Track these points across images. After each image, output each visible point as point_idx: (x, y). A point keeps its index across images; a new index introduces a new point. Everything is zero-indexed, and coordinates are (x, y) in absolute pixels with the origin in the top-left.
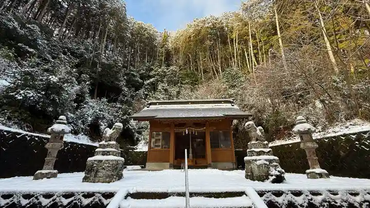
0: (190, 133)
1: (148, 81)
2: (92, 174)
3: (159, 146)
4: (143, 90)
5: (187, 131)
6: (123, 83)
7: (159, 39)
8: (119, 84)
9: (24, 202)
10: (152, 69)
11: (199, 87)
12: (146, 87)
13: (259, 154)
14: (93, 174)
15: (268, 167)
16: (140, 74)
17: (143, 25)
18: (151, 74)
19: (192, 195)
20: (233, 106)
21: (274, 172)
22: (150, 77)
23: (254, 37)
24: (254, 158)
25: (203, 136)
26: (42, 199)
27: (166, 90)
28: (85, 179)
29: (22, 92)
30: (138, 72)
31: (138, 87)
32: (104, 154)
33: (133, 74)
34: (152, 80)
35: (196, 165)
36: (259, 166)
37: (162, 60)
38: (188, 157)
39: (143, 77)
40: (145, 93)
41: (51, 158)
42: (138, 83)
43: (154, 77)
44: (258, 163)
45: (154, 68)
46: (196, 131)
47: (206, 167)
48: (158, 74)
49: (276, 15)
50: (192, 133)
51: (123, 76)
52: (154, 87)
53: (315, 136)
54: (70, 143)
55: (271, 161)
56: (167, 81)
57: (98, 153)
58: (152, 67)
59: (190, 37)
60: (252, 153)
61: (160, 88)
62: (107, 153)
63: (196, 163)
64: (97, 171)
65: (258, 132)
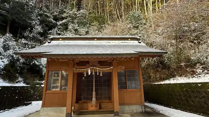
0: (93, 74)
1: (61, 22)
4: (56, 29)
5: (89, 71)
6: (36, 22)
8: (31, 23)
10: (65, 12)
11: (105, 27)
12: (59, 27)
16: (53, 16)
18: (63, 16)
20: (140, 43)
22: (63, 19)
27: (76, 30)
30: (51, 14)
31: (51, 27)
33: (46, 16)
34: (64, 21)
37: (73, 4)
39: (56, 19)
42: (52, 23)
43: (66, 19)
46: (101, 70)
48: (69, 16)
50: (96, 73)
51: (37, 17)
56: (78, 23)
58: (65, 10)
61: (70, 27)
63: (100, 108)
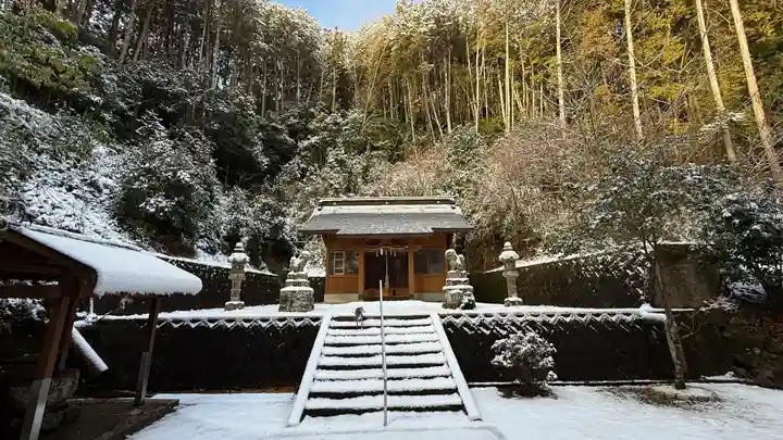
0: (386, 254)
1: (306, 143)
2: (286, 302)
3: (341, 271)
4: (297, 159)
5: (381, 251)
6: (258, 149)
7: (324, 49)
8: (250, 153)
9: (247, 325)
10: (313, 116)
12: (303, 154)
13: (455, 283)
14: (289, 303)
15: (461, 296)
16: (288, 126)
17: (289, 16)
18: (310, 126)
19: (385, 318)
20: (453, 208)
21: (466, 300)
22: (307, 132)
23: (514, 53)
24: (449, 287)
25: (404, 258)
26: (260, 322)
27: (341, 163)
28: (281, 309)
29: (152, 201)
30: (283, 121)
31: (286, 154)
32: (295, 284)
33: (274, 128)
34: (314, 140)
35: (393, 296)
36: (452, 296)
37: (331, 95)
38: (383, 286)
39: (295, 133)
40: (302, 166)
41: (236, 289)
42: (286, 144)
43: (317, 134)
44: (452, 292)
45: (316, 113)
46: (394, 250)
47: (407, 299)
48: (324, 127)
49: (558, 15)
50: (389, 253)
52: (318, 155)
53: (519, 264)
54: (215, 268)
55: (465, 290)
56: (344, 144)
57: (289, 284)
58: (312, 110)
59: (389, 48)
60: (449, 283)
61: (331, 159)
62: (299, 284)
63: (394, 294)
64: (292, 302)
65: (458, 261)
